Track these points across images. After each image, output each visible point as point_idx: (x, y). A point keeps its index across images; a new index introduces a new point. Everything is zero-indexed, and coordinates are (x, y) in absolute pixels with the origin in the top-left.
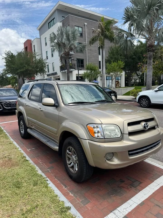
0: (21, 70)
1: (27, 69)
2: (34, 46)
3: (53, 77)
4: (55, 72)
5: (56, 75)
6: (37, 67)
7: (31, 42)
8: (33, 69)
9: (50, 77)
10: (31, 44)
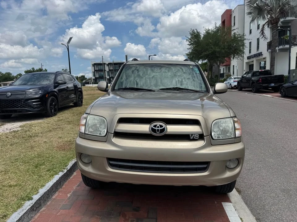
0: (206, 53)
1: (214, 50)
2: (234, 17)
3: (256, 60)
4: (259, 52)
5: (261, 56)
6: (230, 47)
7: (231, 12)
8: (223, 51)
9: (252, 60)
10: (231, 16)
